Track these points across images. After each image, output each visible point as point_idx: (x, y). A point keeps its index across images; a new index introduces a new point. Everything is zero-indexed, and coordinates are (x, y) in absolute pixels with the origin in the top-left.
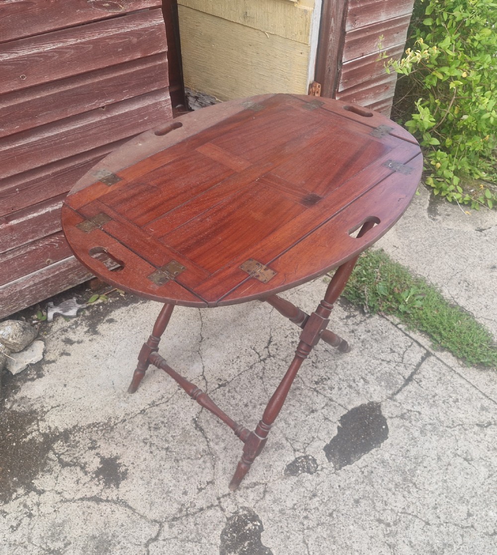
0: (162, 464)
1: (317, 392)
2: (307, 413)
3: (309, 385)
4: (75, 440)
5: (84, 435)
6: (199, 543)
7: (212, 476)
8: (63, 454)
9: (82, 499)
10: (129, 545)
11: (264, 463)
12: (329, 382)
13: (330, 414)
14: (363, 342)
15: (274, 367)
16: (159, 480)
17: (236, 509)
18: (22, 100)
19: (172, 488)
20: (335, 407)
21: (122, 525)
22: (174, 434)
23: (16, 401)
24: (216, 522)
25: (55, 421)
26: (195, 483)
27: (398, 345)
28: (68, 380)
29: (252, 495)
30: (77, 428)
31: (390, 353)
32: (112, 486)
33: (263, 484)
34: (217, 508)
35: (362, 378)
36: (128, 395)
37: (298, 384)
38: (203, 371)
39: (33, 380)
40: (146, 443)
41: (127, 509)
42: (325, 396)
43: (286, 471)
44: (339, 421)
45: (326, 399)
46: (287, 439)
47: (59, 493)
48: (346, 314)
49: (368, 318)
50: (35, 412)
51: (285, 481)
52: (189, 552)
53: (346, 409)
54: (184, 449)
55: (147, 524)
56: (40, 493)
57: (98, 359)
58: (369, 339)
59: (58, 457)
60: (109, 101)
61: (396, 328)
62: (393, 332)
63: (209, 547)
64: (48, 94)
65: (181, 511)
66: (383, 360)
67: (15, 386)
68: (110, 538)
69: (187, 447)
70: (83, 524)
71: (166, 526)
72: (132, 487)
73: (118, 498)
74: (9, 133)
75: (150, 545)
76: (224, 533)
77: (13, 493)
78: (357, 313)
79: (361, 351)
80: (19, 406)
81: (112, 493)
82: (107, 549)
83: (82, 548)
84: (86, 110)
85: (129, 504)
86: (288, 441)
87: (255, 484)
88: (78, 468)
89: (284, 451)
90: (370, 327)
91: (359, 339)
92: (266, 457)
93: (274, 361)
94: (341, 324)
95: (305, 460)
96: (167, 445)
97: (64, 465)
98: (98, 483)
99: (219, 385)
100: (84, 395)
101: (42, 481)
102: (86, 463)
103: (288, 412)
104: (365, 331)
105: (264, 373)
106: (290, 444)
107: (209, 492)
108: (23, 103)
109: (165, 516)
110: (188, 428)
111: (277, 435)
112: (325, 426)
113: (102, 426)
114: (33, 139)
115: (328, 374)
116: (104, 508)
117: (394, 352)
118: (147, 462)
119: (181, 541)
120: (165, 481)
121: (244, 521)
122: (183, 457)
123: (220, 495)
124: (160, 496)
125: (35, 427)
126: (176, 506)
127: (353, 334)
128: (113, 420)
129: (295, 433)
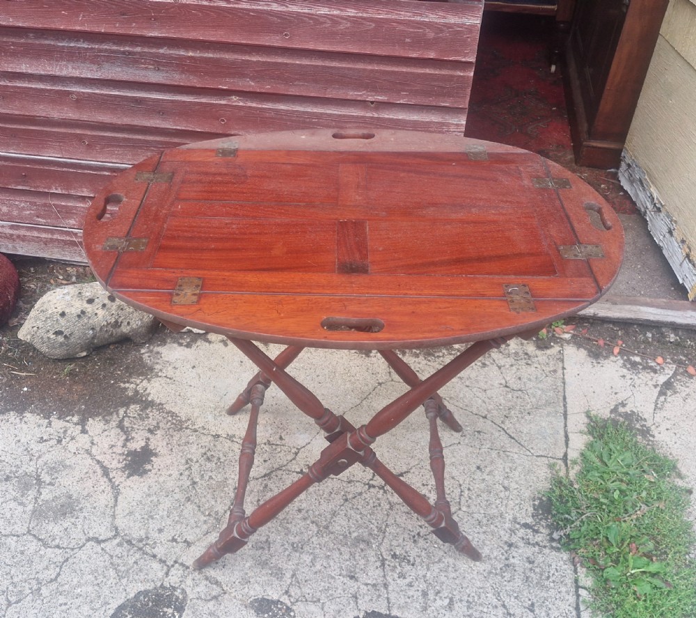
0: (176, 491)
1: (383, 565)
2: (344, 573)
3: (383, 550)
4: (148, 414)
5: (158, 416)
6: (119, 579)
7: (196, 539)
8: (129, 417)
9: (98, 462)
10: (80, 527)
11: (247, 574)
12: (409, 567)
13: (366, 597)
14: (507, 566)
15: (371, 501)
16: (158, 500)
17: (177, 586)
18: (280, 60)
19: (157, 516)
20: (380, 596)
21: (95, 508)
22: (213, 477)
23: (151, 351)
24: (150, 577)
25: (154, 389)
26: (177, 531)
27: (550, 609)
28: (201, 364)
29: (202, 588)
30: (160, 406)
31: (525, 608)
32: (127, 472)
33: (223, 590)
34: (165, 568)
35: (451, 600)
36: (224, 413)
37: (374, 539)
38: (304, 447)
39: (181, 345)
40: (187, 463)
41: (113, 499)
42: (384, 576)
43: (256, 600)
44: (366, 612)
45: (382, 579)
46: (293, 575)
47: (93, 443)
48: (530, 520)
49: (552, 547)
50: (151, 369)
51: (243, 608)
52: (105, 577)
53: (390, 611)
54: (205, 496)
55: (109, 525)
56: (84, 431)
57: (241, 365)
58: (520, 570)
59: (124, 417)
60: (380, 98)
61: (573, 590)
62: (563, 589)
63: (121, 590)
64: (309, 63)
65: (141, 540)
66: (504, 606)
67: (164, 339)
68: (77, 508)
69: (209, 496)
70: (77, 480)
71: (118, 540)
72: (135, 487)
73: (119, 485)
74: (258, 91)
75: (90, 542)
76: (146, 593)
77: (70, 415)
78: (545, 531)
79: (490, 572)
80: (149, 357)
81: (119, 478)
82: (66, 514)
83: (56, 497)
84: (349, 97)
85: (119, 497)
86: (292, 578)
87: (217, 583)
88: (124, 437)
89: (277, 582)
90: (540, 559)
91: (507, 559)
92: (255, 570)
93: (380, 496)
94: (507, 525)
95: (283, 611)
96: (198, 480)
97: (121, 426)
98: (121, 461)
99: (302, 470)
100: (196, 385)
101: (95, 425)
102: (133, 438)
103: (329, 553)
104: (528, 558)
105: (354, 498)
106: (291, 583)
107: (176, 550)
108: (280, 63)
109: (126, 532)
110: (230, 481)
111: (290, 563)
112: (344, 601)
113: (177, 421)
114: (282, 107)
115: (418, 560)
116: (102, 483)
117: (532, 611)
118: (169, 478)
119: (111, 563)
120: (161, 507)
121: (170, 602)
122: (197, 501)
123: (180, 561)
124: (143, 513)
125: (138, 382)
126: (142, 533)
127: (506, 548)
128: (190, 422)
129: (307, 578)
